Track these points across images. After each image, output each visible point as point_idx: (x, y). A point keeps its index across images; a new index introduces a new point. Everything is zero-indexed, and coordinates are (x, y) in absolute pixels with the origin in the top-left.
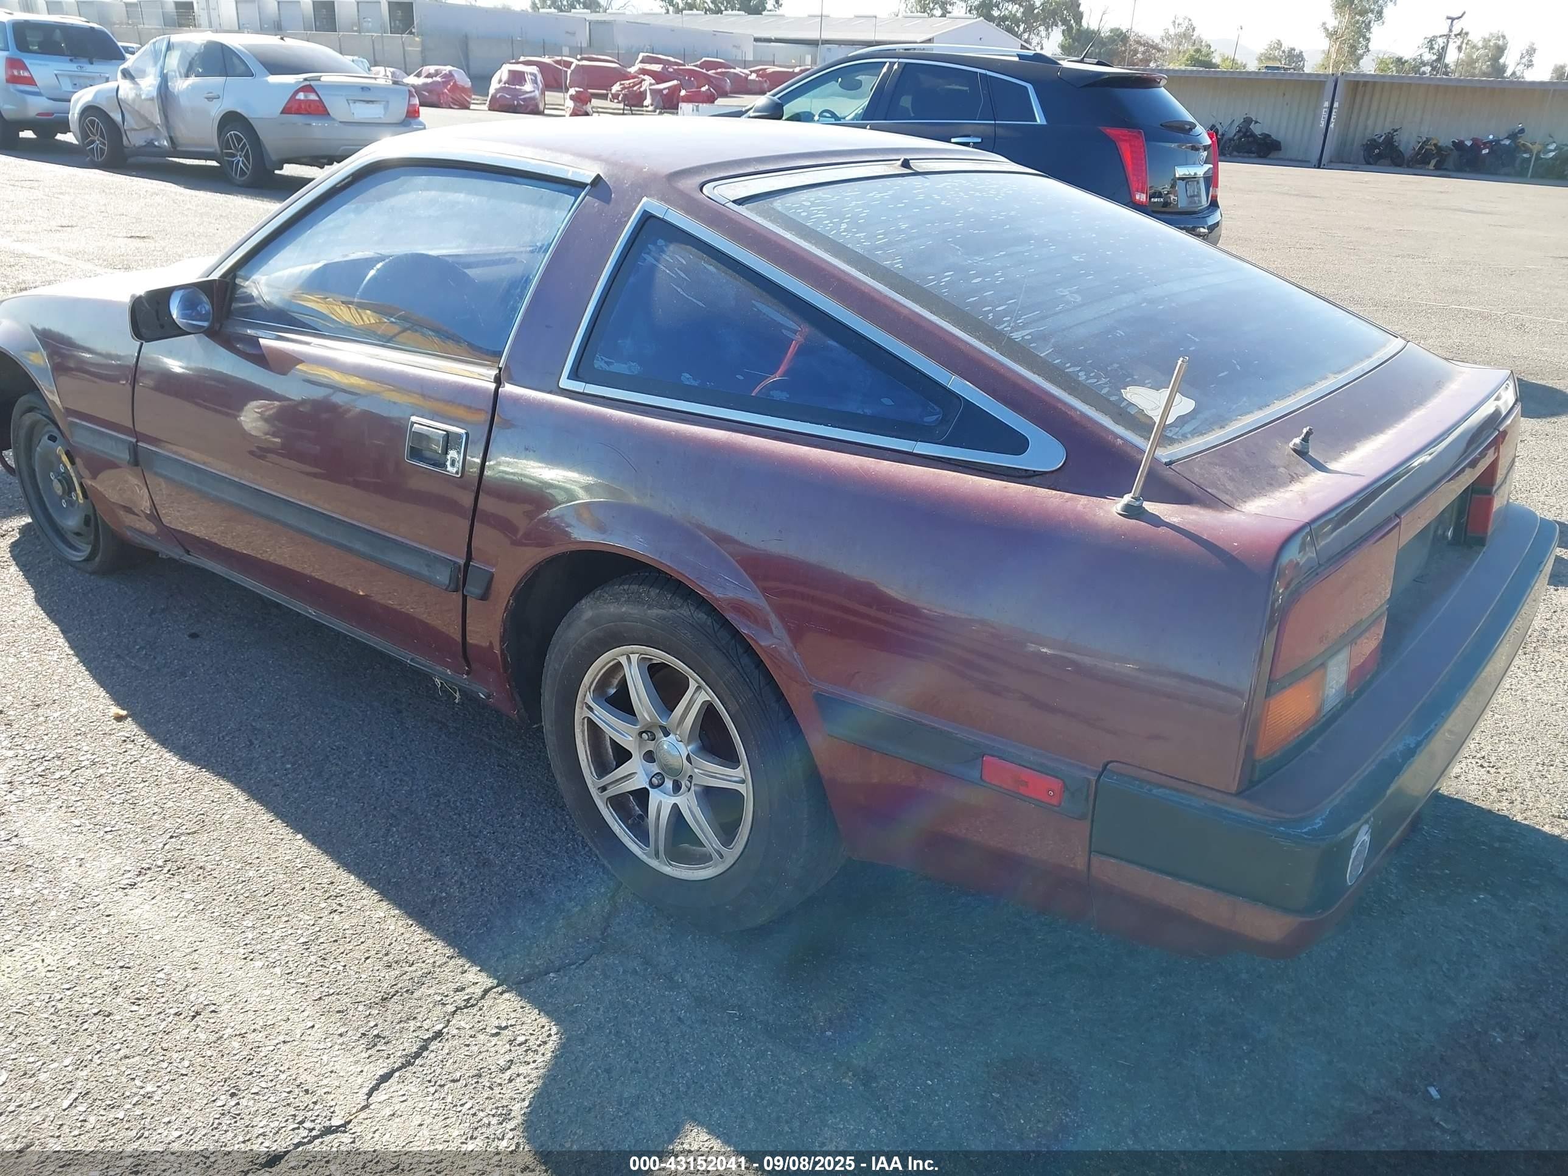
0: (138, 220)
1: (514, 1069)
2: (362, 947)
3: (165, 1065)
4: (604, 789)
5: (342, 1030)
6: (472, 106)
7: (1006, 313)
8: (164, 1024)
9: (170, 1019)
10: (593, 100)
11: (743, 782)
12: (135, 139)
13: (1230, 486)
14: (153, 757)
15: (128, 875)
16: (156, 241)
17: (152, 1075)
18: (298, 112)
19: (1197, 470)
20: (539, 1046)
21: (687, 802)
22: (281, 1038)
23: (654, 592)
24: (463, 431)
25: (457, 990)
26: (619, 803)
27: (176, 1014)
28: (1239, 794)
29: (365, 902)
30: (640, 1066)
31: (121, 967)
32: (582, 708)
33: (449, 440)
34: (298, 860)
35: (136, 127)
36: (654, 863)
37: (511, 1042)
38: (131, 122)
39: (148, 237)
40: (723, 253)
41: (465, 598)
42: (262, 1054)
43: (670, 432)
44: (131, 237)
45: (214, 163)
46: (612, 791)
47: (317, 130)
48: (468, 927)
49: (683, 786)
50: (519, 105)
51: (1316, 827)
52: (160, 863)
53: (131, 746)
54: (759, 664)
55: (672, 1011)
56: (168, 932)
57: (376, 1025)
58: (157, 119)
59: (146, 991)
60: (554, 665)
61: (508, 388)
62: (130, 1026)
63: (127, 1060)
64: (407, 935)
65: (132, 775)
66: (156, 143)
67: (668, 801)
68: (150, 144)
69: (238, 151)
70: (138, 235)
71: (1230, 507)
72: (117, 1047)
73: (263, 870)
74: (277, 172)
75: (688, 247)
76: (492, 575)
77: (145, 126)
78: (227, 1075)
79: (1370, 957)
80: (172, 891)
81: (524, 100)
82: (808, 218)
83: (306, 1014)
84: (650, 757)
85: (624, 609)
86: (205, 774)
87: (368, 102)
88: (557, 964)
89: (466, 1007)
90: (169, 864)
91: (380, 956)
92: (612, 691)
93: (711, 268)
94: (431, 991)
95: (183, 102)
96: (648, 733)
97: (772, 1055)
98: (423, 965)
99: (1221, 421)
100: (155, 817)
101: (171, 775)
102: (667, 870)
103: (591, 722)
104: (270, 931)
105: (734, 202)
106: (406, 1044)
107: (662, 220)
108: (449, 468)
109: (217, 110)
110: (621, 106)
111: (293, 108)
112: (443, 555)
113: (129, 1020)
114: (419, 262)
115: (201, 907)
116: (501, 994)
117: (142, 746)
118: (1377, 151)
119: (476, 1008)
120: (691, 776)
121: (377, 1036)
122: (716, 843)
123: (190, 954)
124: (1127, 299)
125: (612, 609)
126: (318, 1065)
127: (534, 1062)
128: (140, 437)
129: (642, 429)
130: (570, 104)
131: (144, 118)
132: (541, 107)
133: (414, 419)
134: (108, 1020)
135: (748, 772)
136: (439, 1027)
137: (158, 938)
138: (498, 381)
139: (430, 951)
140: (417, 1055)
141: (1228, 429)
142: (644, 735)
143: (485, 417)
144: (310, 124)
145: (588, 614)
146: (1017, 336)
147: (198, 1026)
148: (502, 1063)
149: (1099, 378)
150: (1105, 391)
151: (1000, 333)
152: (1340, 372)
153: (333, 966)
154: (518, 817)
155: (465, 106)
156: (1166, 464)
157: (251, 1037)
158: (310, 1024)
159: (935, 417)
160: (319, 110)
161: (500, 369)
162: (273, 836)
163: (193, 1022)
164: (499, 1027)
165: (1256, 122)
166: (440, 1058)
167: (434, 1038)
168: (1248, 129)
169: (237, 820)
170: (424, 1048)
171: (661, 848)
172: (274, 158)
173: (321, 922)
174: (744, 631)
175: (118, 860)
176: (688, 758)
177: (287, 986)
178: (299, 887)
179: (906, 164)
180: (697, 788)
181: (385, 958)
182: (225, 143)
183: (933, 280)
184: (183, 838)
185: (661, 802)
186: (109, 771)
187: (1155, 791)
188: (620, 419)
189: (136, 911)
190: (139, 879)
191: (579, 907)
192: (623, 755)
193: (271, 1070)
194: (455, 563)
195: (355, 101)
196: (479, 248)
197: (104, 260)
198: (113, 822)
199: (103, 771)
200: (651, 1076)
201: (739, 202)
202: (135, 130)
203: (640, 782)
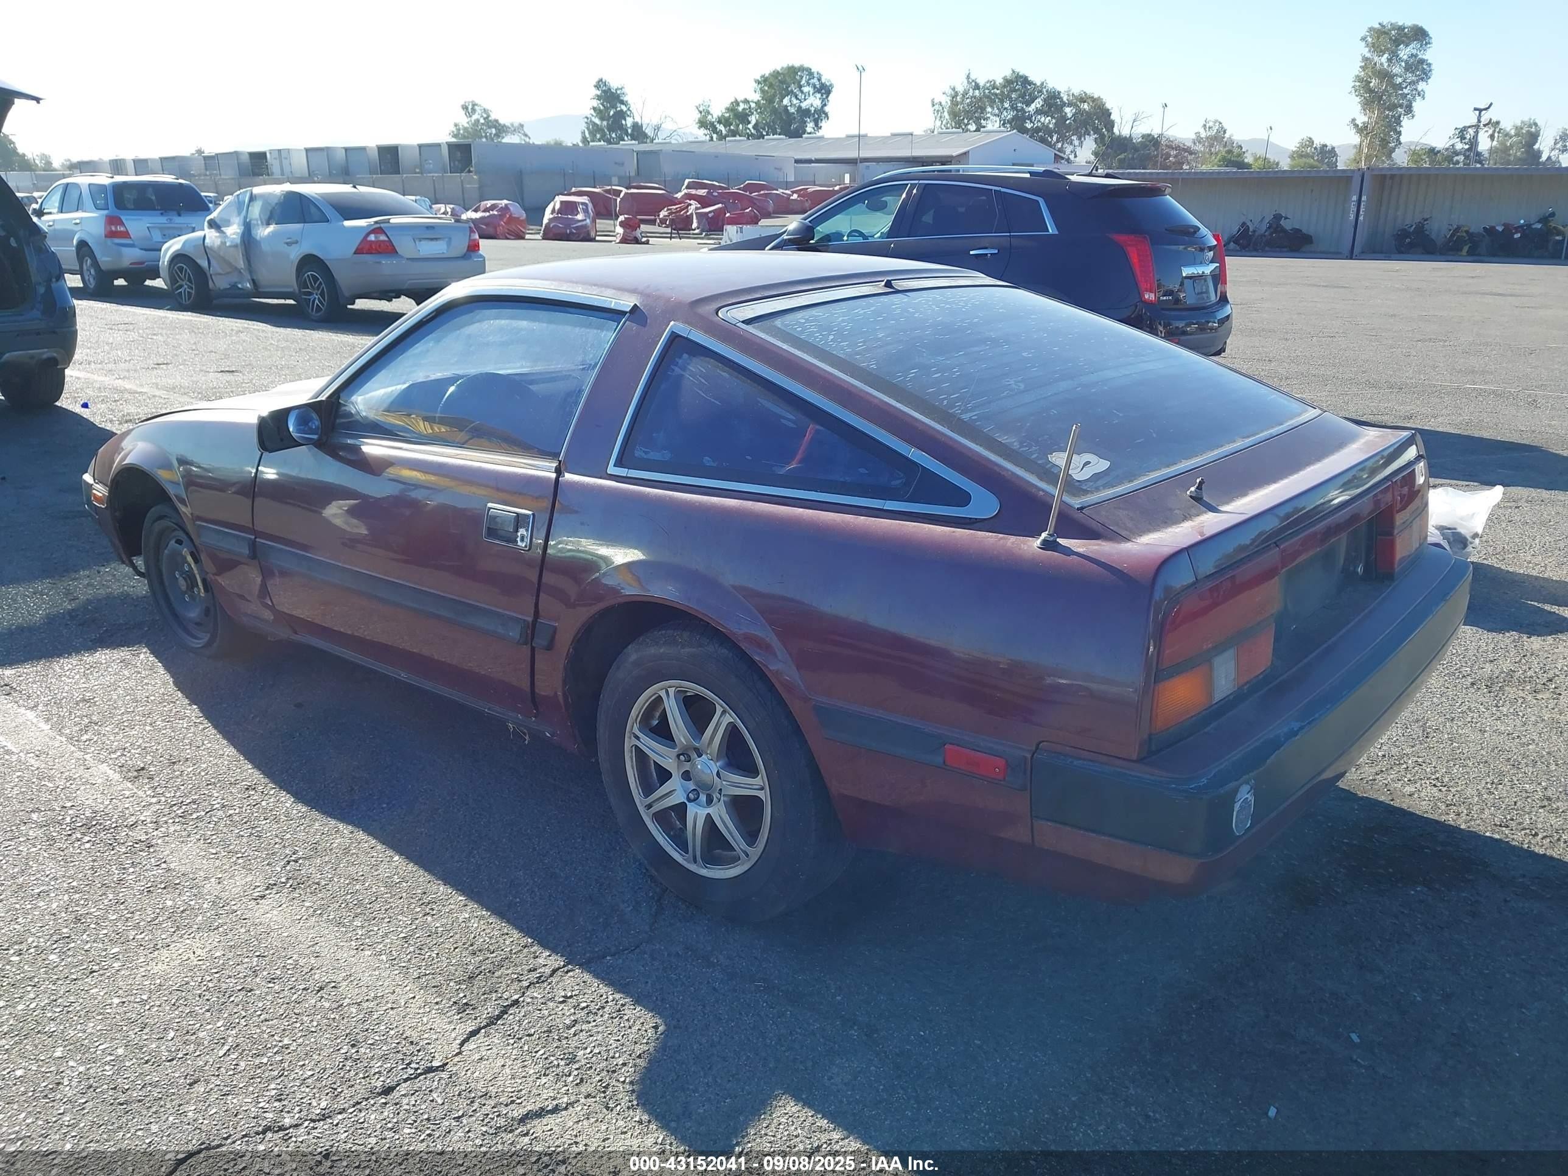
0: (227, 356)
1: (578, 1027)
2: (451, 940)
3: (298, 1025)
4: (649, 806)
5: (438, 1000)
6: (527, 236)
7: (958, 399)
8: (295, 996)
9: (300, 993)
10: (642, 226)
11: (762, 789)
12: (220, 283)
13: (1130, 525)
14: (272, 800)
15: (259, 889)
16: (244, 374)
17: (287, 1033)
18: (369, 252)
19: (1103, 513)
20: (598, 1009)
21: (719, 812)
22: (389, 1005)
23: (686, 634)
24: (530, 513)
25: (530, 971)
26: (661, 817)
27: (304, 989)
28: (1140, 760)
29: (453, 907)
30: (681, 1023)
31: (258, 956)
32: (630, 738)
33: (519, 521)
34: (396, 877)
35: (220, 271)
36: (692, 867)
37: (575, 1007)
38: (216, 268)
39: (237, 371)
40: (734, 362)
41: (533, 650)
42: (375, 1017)
43: (694, 504)
44: (222, 371)
45: (292, 302)
46: (657, 807)
47: (386, 268)
48: (538, 924)
49: (715, 799)
50: (571, 233)
51: (1201, 784)
52: (283, 880)
53: (253, 793)
54: (771, 687)
55: (708, 982)
56: (293, 931)
57: (465, 996)
58: (241, 264)
59: (279, 973)
60: (607, 701)
61: (568, 476)
62: (268, 998)
63: (267, 1023)
64: (488, 931)
65: (255, 815)
66: (240, 286)
67: (702, 812)
68: (234, 286)
69: (314, 289)
70: (227, 369)
71: (1128, 540)
72: (259, 1013)
73: (367, 884)
74: (349, 307)
75: (708, 359)
76: (555, 628)
77: (229, 270)
78: (348, 1031)
79: (1312, 937)
80: (295, 901)
81: (577, 228)
82: (802, 332)
83: (408, 988)
84: (686, 776)
85: (662, 650)
86: (315, 814)
87: (432, 239)
88: (613, 949)
89: (538, 982)
90: (291, 882)
91: (466, 946)
92: (655, 722)
93: (724, 374)
94: (509, 971)
95: (265, 247)
96: (685, 755)
97: (791, 1014)
98: (502, 953)
99: (1131, 477)
100: (277, 846)
101: (287, 815)
102: (704, 872)
103: (638, 750)
104: (376, 929)
105: (743, 322)
106: (490, 1010)
107: (687, 338)
108: (519, 543)
109: (295, 254)
110: (669, 230)
111: (366, 248)
112: (515, 615)
113: (267, 994)
114: (490, 380)
115: (319, 912)
116: (567, 972)
117: (262, 792)
118: (1408, 240)
119: (546, 984)
120: (721, 790)
121: (466, 1004)
122: (743, 845)
123: (313, 946)
124: (1064, 385)
125: (652, 650)
126: (420, 1024)
127: (594, 1021)
128: (258, 534)
129: (673, 502)
130: (620, 230)
131: (230, 264)
132: (593, 234)
133: (490, 505)
134: (249, 994)
135: (766, 779)
136: (516, 997)
137: (286, 934)
138: (559, 471)
139: (507, 943)
140: (499, 1017)
141: (1136, 483)
142: (681, 757)
143: (547, 504)
144: (380, 263)
145: (633, 657)
146: (965, 417)
147: (322, 997)
148: (568, 1022)
149: (1030, 447)
150: (1034, 456)
151: (953, 415)
152: (1248, 437)
153: (428, 954)
154: (579, 840)
155: (520, 236)
156: (1078, 509)
157: (365, 1005)
158: (413, 995)
159: (900, 481)
160: (388, 249)
161: (560, 462)
162: (374, 859)
163: (319, 995)
164: (565, 997)
165: (1286, 218)
166: (517, 1018)
167: (512, 1005)
168: (1279, 225)
169: (343, 847)
170: (504, 1012)
171: (698, 854)
172: (347, 294)
173: (417, 922)
174: (756, 658)
175: (249, 879)
176: (718, 774)
177: (392, 968)
178: (397, 897)
179: (888, 284)
180: (726, 799)
181: (471, 948)
182: (302, 284)
183: (900, 377)
184: (300, 861)
185: (697, 814)
186: (237, 811)
187: (1075, 763)
188: (655, 496)
189: (268, 915)
190: (267, 892)
191: (631, 908)
192: (665, 775)
193: (383, 1028)
194: (524, 620)
195: (420, 240)
196: (539, 368)
197: (199, 393)
198: (243, 851)
199: (231, 812)
200: (691, 1030)
201: (748, 322)
202: (220, 274)
203: (679, 798)
